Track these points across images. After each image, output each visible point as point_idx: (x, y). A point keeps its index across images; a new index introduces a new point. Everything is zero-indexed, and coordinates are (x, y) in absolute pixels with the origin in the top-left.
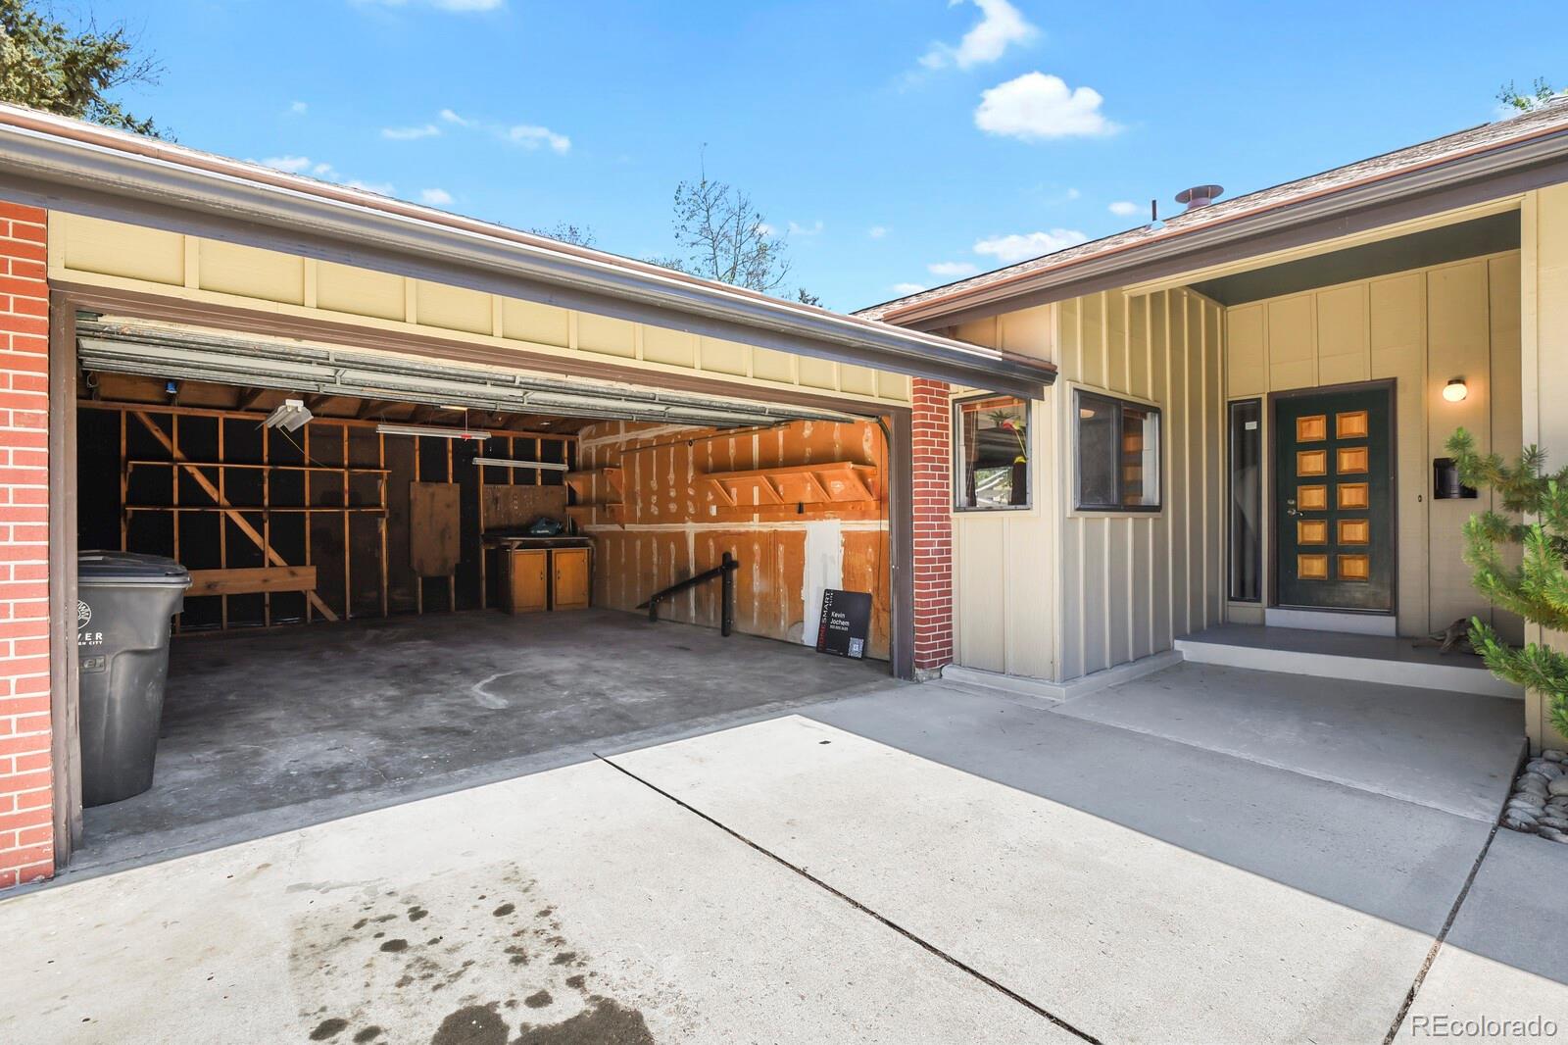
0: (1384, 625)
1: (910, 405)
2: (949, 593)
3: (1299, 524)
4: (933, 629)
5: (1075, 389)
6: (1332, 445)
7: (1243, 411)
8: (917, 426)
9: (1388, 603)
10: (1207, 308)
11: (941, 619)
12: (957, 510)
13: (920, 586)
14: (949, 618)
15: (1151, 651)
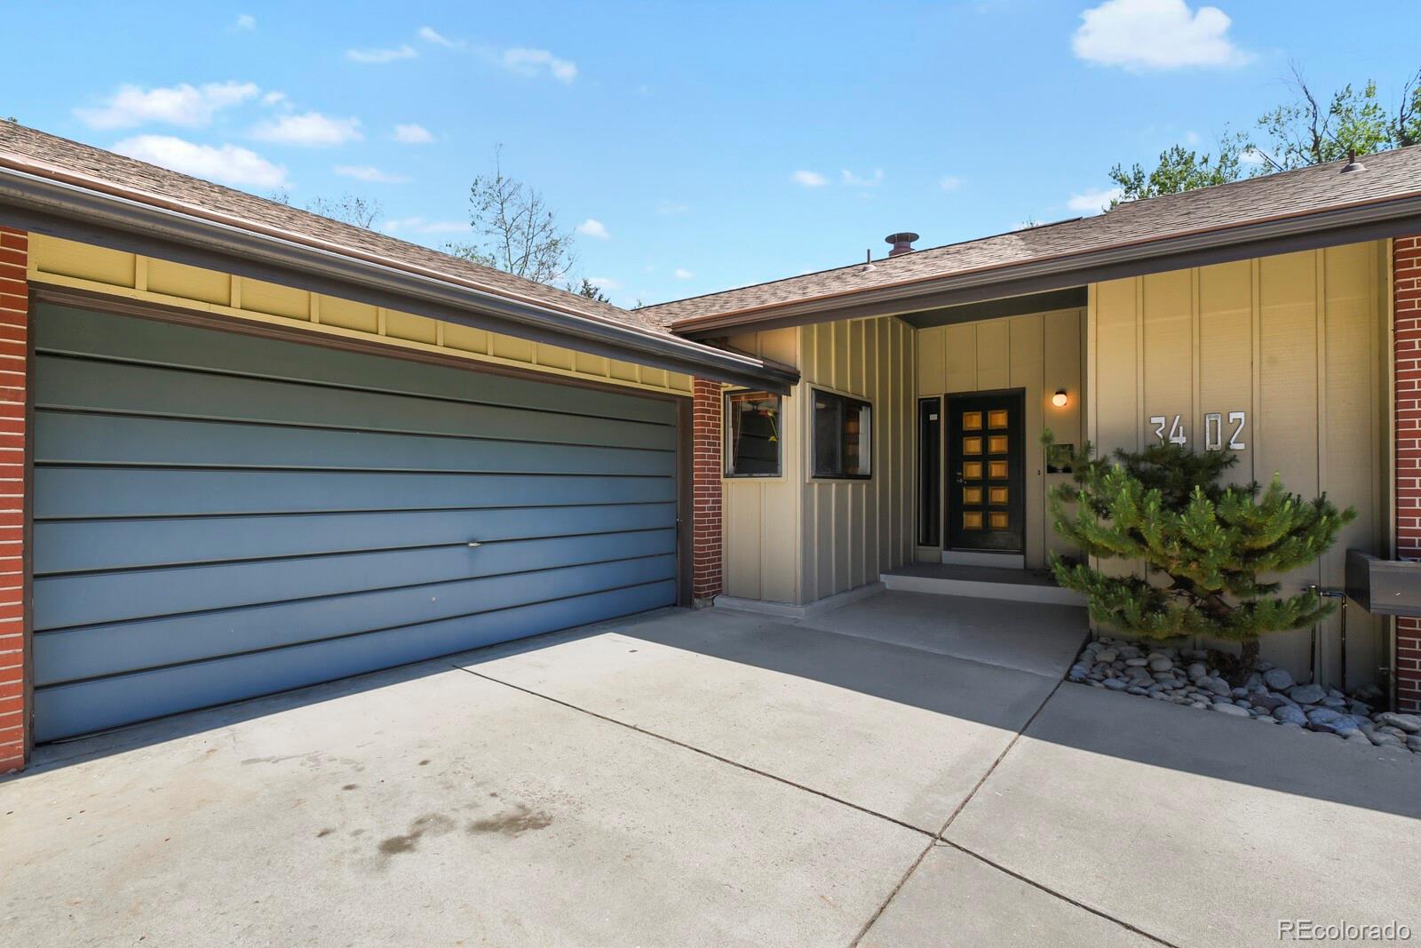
0: (1016, 561)
1: (692, 395)
2: (720, 540)
3: (964, 490)
4: (708, 568)
5: (813, 389)
6: (985, 433)
7: (928, 406)
8: (697, 411)
9: (1020, 546)
10: (904, 330)
11: (714, 560)
12: (726, 476)
13: (698, 535)
14: (720, 559)
15: (864, 581)
